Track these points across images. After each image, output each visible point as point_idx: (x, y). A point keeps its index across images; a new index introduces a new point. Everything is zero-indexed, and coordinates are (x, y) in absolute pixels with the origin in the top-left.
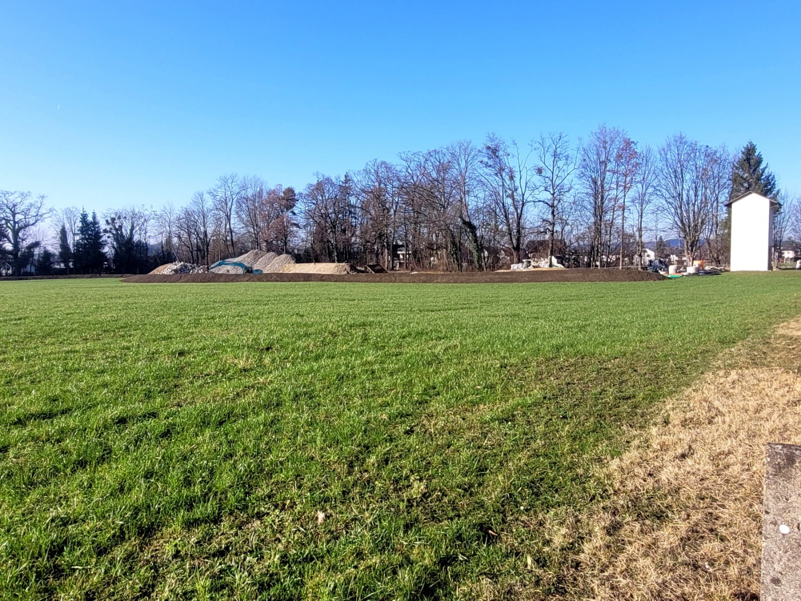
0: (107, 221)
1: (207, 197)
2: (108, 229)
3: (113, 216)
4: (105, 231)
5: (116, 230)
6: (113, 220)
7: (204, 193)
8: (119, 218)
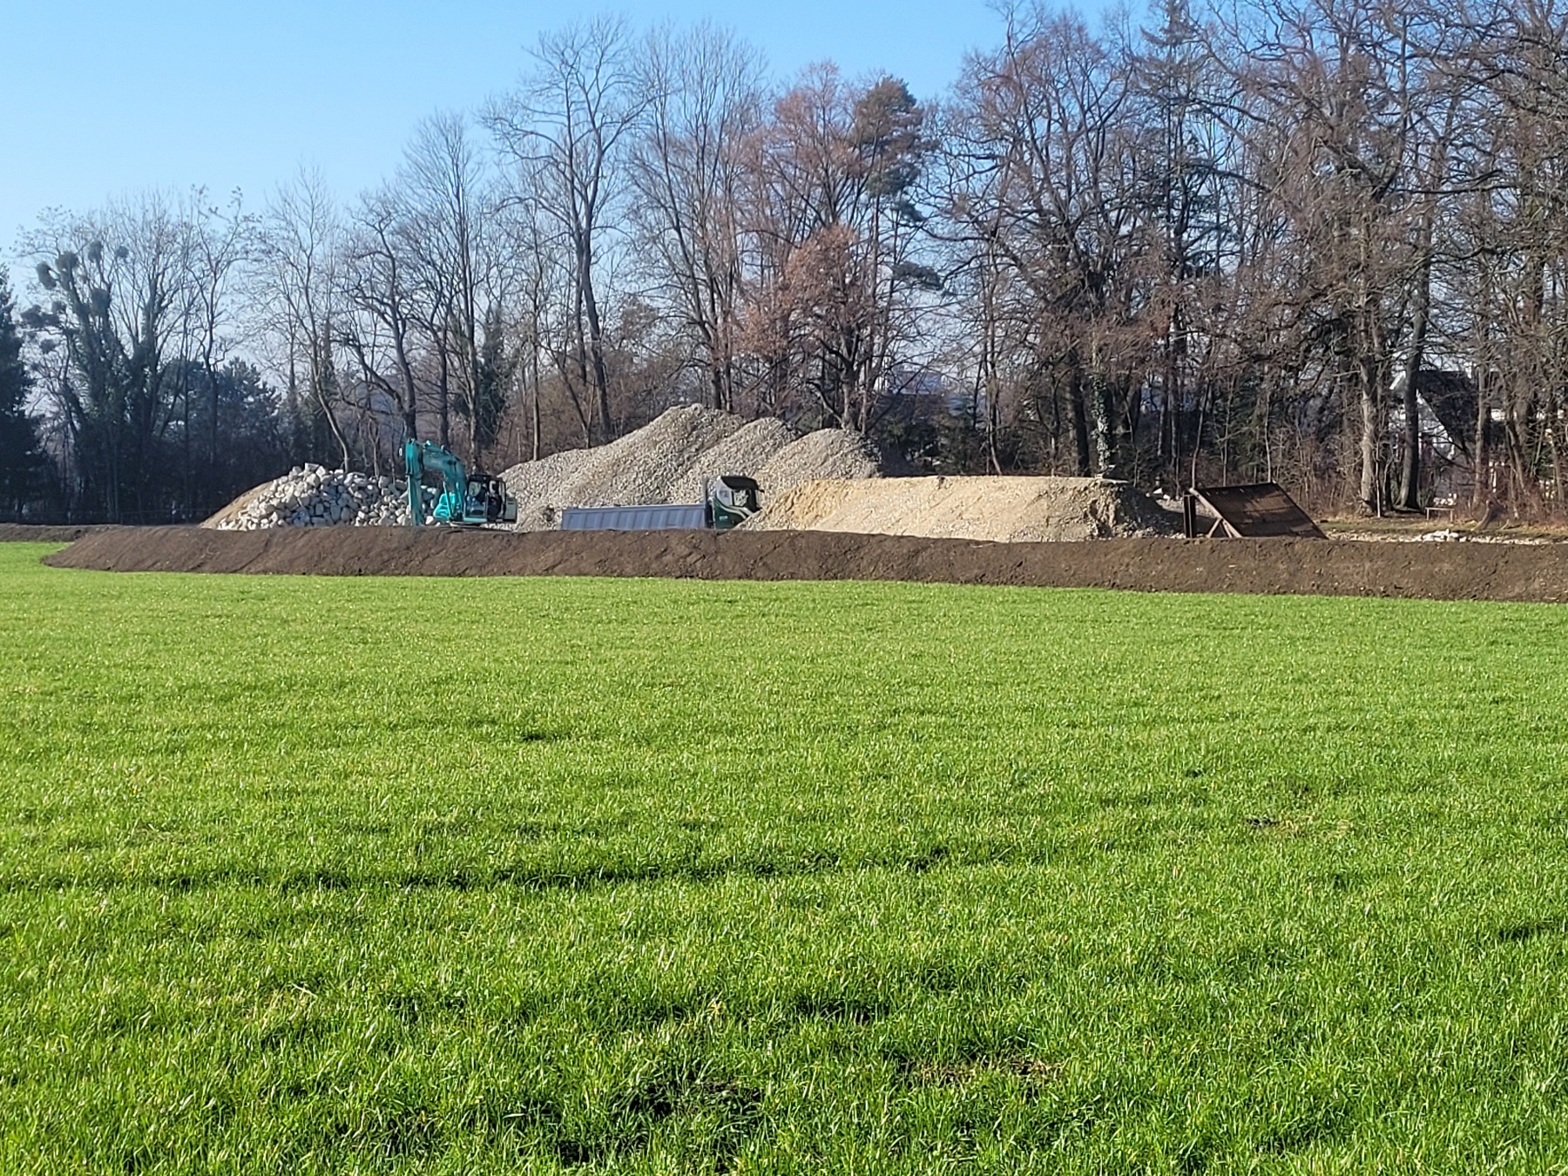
0: (44, 270)
1: (478, 138)
2: (48, 308)
3: (69, 245)
4: (36, 318)
5: (82, 311)
6: (69, 261)
7: (467, 120)
8: (96, 255)
